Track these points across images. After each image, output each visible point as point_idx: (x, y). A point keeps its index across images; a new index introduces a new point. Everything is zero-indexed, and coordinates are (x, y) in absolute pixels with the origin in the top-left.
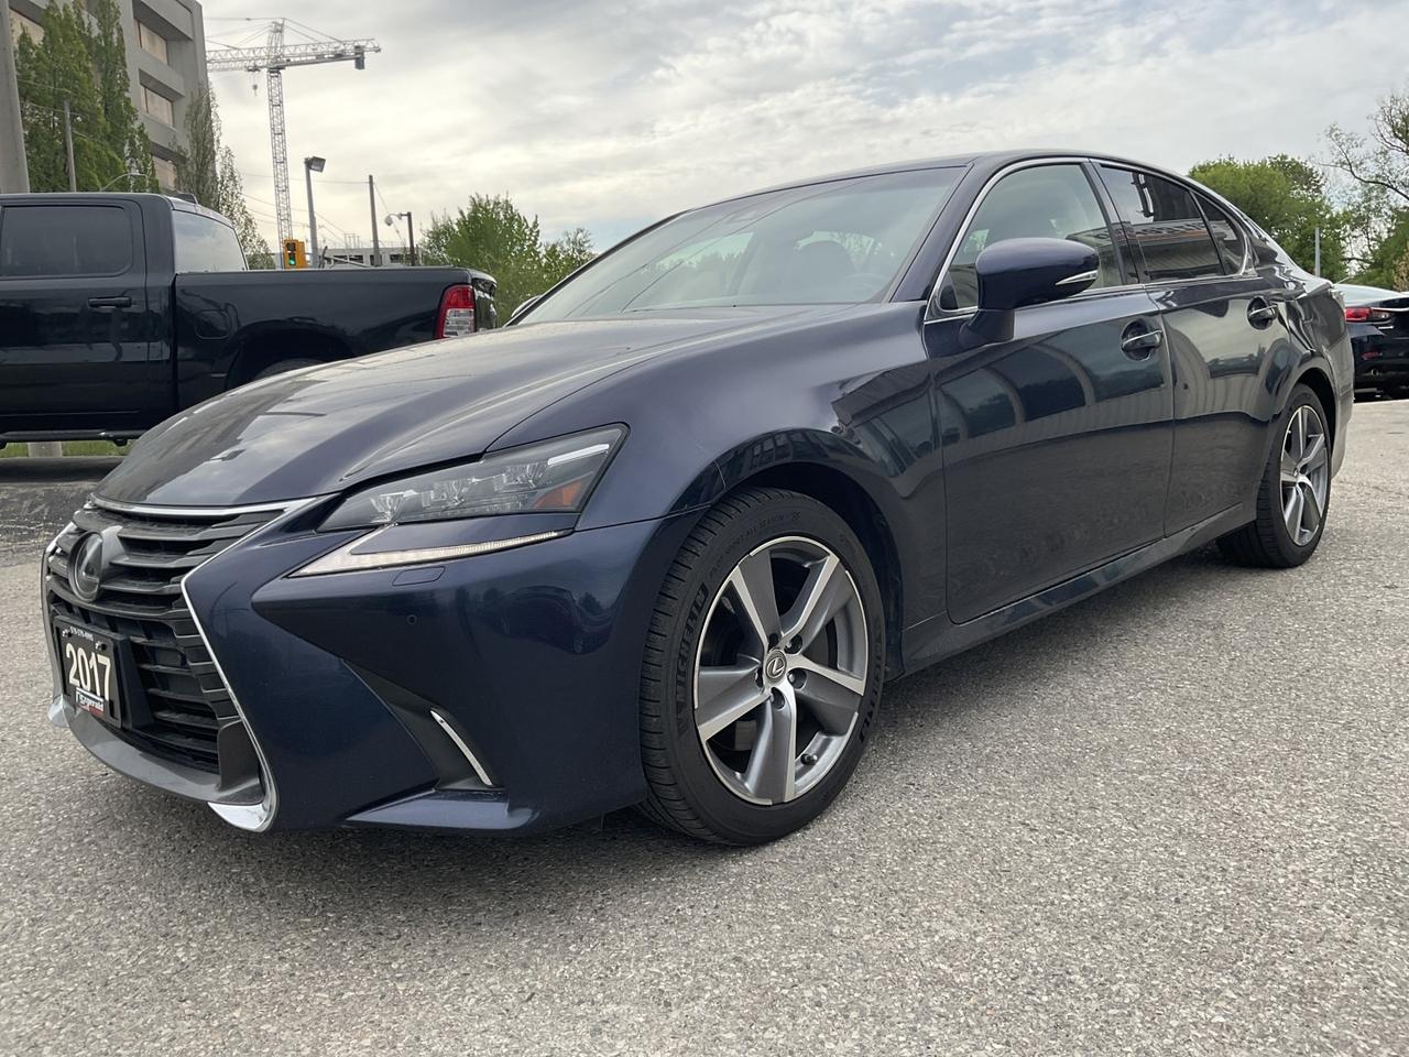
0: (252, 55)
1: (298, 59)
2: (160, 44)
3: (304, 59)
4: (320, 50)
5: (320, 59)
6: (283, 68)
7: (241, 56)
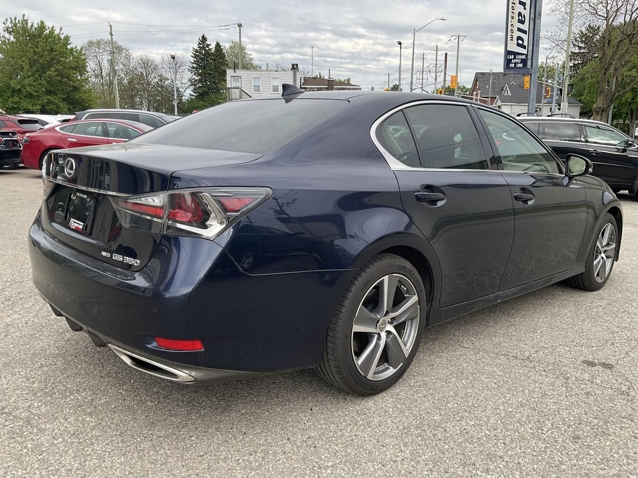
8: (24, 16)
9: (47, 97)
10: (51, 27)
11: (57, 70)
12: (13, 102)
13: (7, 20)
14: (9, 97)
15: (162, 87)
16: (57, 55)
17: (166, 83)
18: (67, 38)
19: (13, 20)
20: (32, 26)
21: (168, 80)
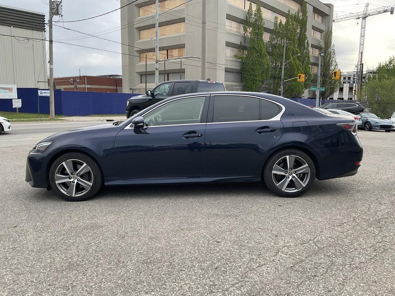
0: (357, 14)
1: (372, 14)
2: (320, 18)
3: (374, 13)
4: (378, 10)
5: (379, 13)
6: (367, 17)
7: (353, 15)
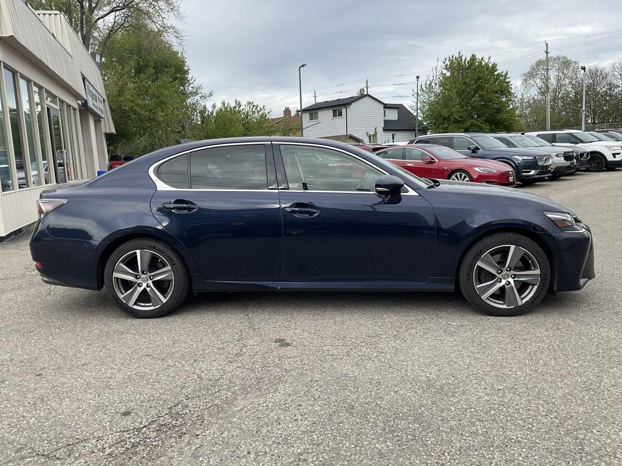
8: (459, 53)
9: (471, 121)
10: (480, 58)
11: (481, 96)
12: (443, 128)
13: (446, 59)
14: (440, 124)
15: (610, 96)
16: (482, 82)
17: (616, 90)
18: (494, 66)
19: (451, 58)
20: (465, 60)
21: (619, 87)
